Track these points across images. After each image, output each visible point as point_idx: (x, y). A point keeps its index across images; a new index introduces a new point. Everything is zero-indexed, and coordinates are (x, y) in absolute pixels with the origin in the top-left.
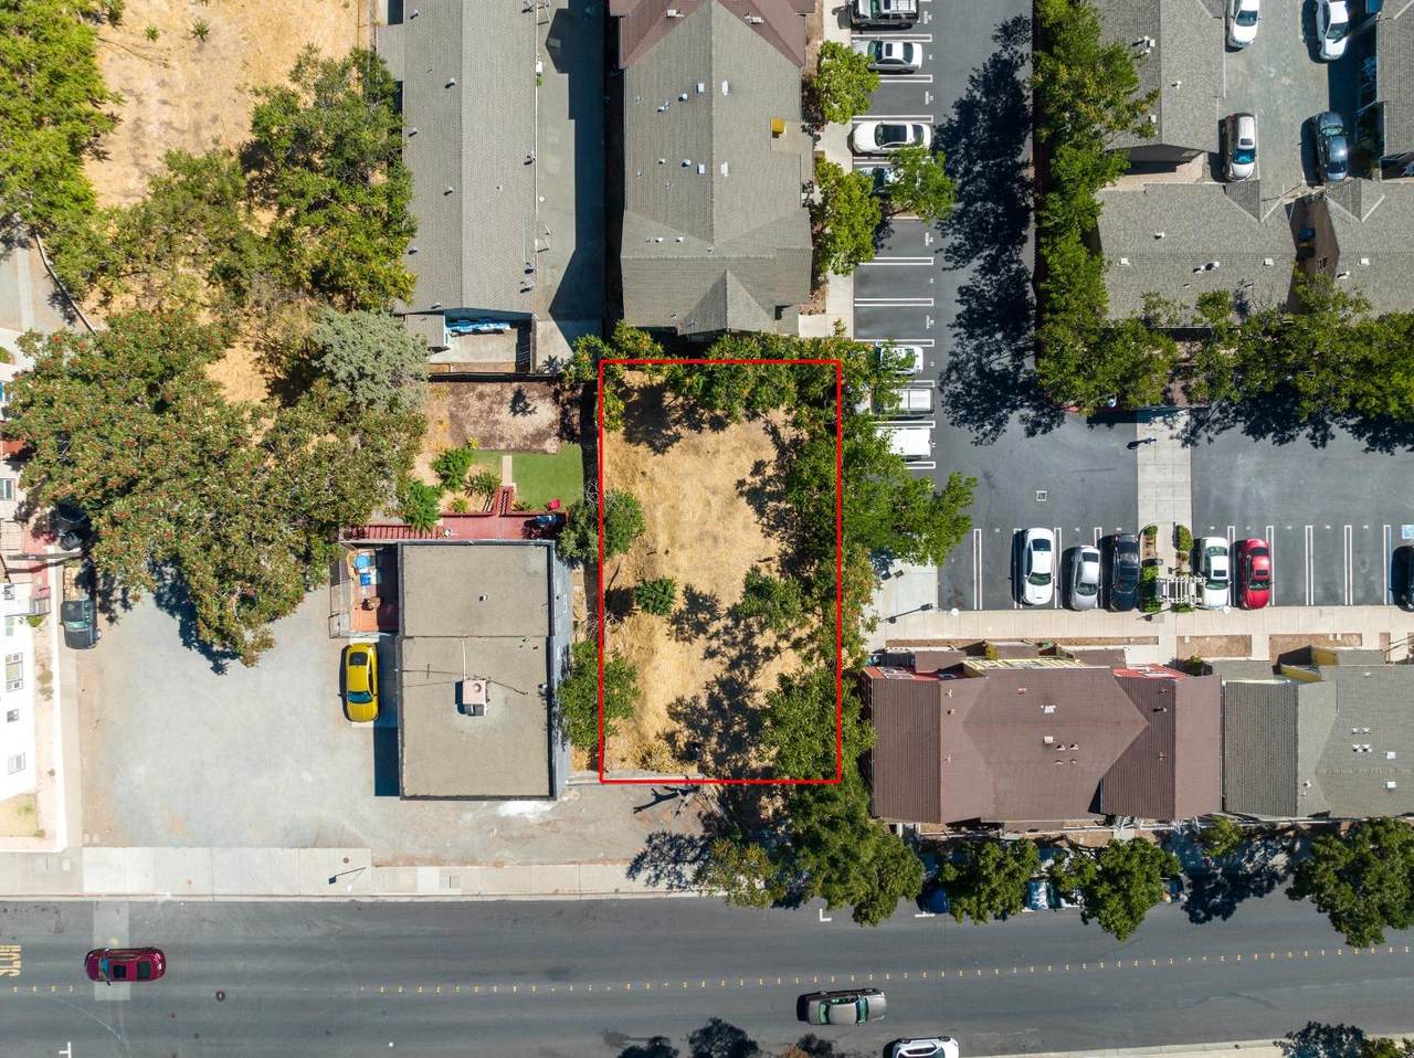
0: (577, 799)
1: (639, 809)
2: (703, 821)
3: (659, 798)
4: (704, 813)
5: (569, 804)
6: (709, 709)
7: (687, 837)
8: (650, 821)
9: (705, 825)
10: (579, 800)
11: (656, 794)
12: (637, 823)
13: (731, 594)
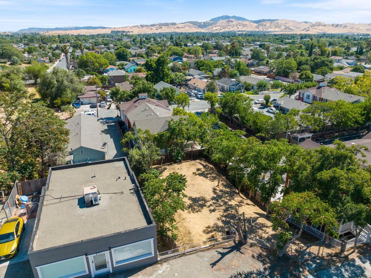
0: (168, 269)
1: (214, 264)
2: (258, 260)
3: (223, 255)
4: (256, 255)
5: (164, 274)
6: (225, 225)
7: (255, 271)
8: (224, 269)
9: (261, 261)
10: (171, 269)
11: (220, 253)
12: (217, 273)
13: (209, 195)
